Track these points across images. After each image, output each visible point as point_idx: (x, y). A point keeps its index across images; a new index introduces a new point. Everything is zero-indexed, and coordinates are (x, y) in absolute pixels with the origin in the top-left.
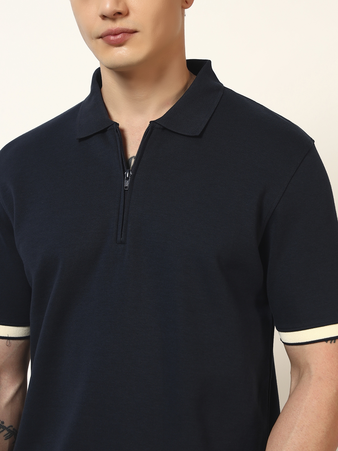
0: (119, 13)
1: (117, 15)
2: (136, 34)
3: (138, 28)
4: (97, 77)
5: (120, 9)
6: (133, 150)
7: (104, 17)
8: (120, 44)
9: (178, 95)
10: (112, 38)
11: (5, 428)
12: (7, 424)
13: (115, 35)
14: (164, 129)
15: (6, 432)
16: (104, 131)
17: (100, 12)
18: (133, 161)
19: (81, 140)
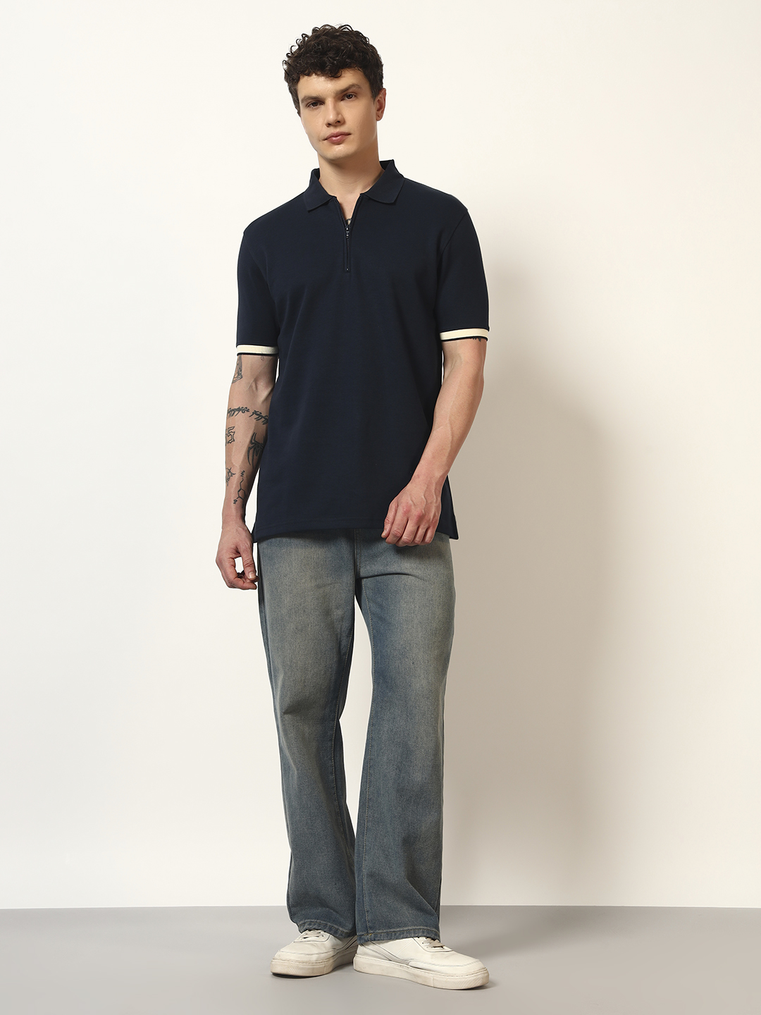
0: (339, 122)
1: (339, 123)
2: (350, 136)
3: (352, 132)
4: (316, 174)
5: (339, 119)
6: (349, 214)
7: (329, 125)
8: (339, 143)
9: (375, 180)
10: (334, 139)
11: (262, 417)
12: (263, 415)
13: (337, 136)
14: (370, 199)
15: (263, 419)
16: (326, 203)
17: (326, 122)
18: (349, 222)
19: (309, 211)
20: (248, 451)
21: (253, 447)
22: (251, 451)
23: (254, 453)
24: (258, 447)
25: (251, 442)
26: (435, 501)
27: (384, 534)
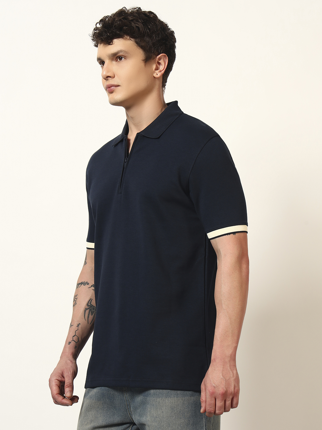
0: (110, 77)
2: (119, 87)
3: (120, 84)
8: (112, 92)
13: (109, 87)
14: (144, 136)
16: (122, 141)
20: (85, 311)
21: (88, 308)
22: (87, 311)
23: (89, 313)
24: (93, 309)
25: (87, 305)
26: (232, 376)
27: (202, 411)
